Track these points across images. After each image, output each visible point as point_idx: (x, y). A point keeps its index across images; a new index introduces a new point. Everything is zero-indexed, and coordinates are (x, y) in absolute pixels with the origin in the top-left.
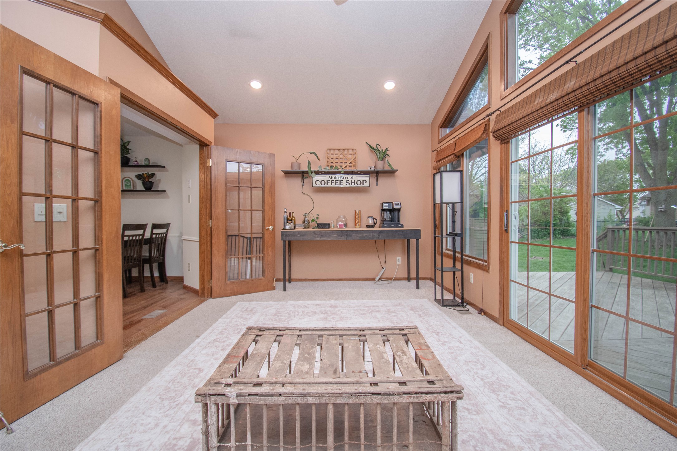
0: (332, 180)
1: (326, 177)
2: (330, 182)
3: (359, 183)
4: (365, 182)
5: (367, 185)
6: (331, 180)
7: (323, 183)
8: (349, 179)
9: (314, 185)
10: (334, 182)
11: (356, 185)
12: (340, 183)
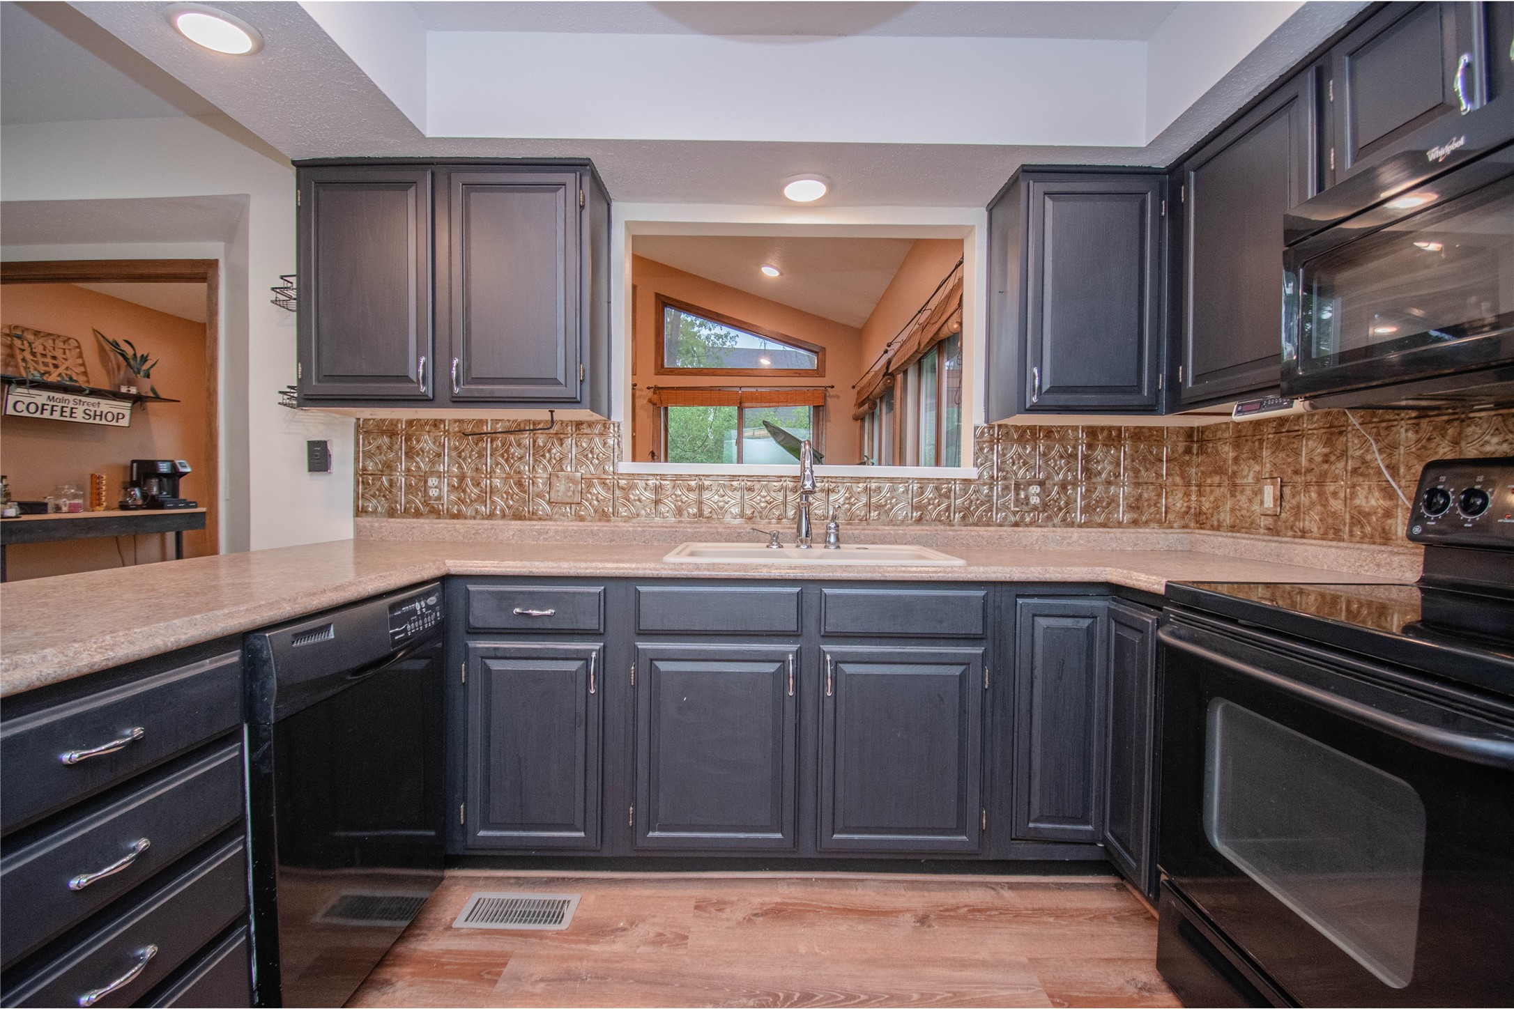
0: (55, 404)
1: (42, 397)
2: (49, 408)
3: (110, 417)
4: (121, 416)
5: (124, 422)
6: (52, 403)
7: (32, 408)
8: (92, 408)
9: (10, 411)
10: (59, 409)
11: (104, 422)
12: (72, 413)
